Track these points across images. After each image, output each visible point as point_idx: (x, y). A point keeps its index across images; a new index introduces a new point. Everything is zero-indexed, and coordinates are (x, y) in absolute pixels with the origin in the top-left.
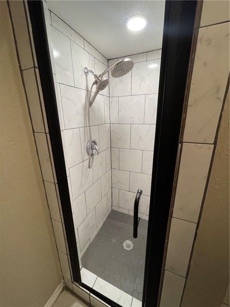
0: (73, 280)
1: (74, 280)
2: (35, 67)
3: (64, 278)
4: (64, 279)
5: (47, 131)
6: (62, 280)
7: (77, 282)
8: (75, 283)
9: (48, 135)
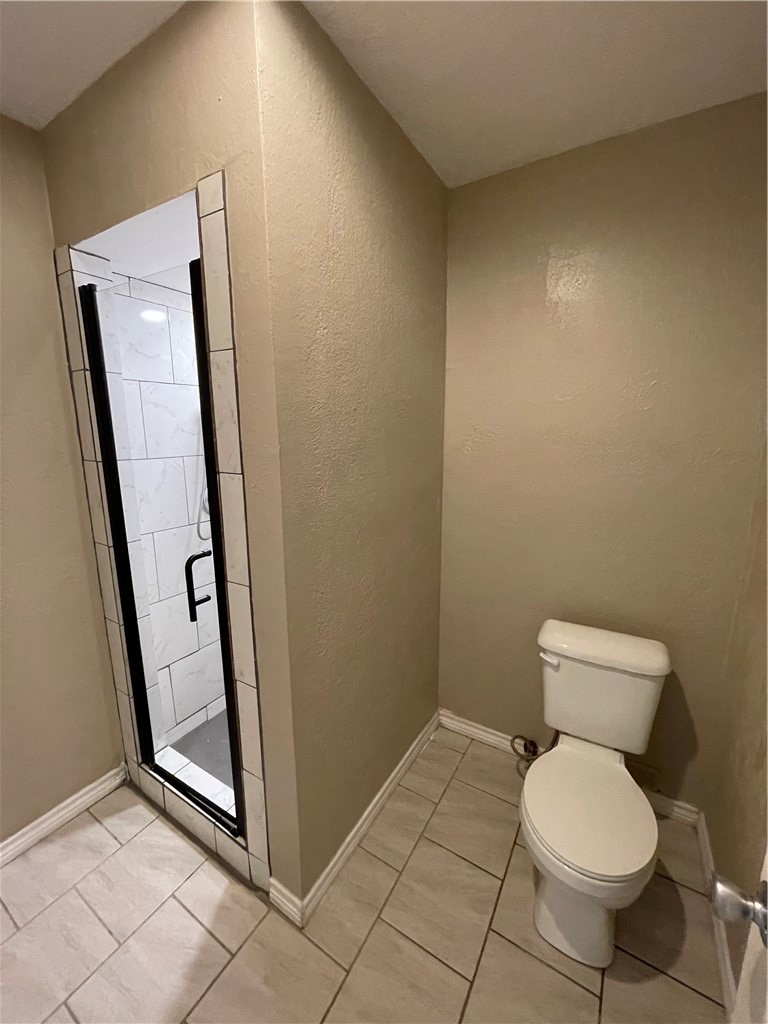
0: (140, 761)
1: (143, 762)
2: (85, 370)
3: (128, 758)
4: (126, 762)
5: (99, 458)
6: (123, 763)
7: (147, 764)
8: (144, 766)
9: (100, 465)
